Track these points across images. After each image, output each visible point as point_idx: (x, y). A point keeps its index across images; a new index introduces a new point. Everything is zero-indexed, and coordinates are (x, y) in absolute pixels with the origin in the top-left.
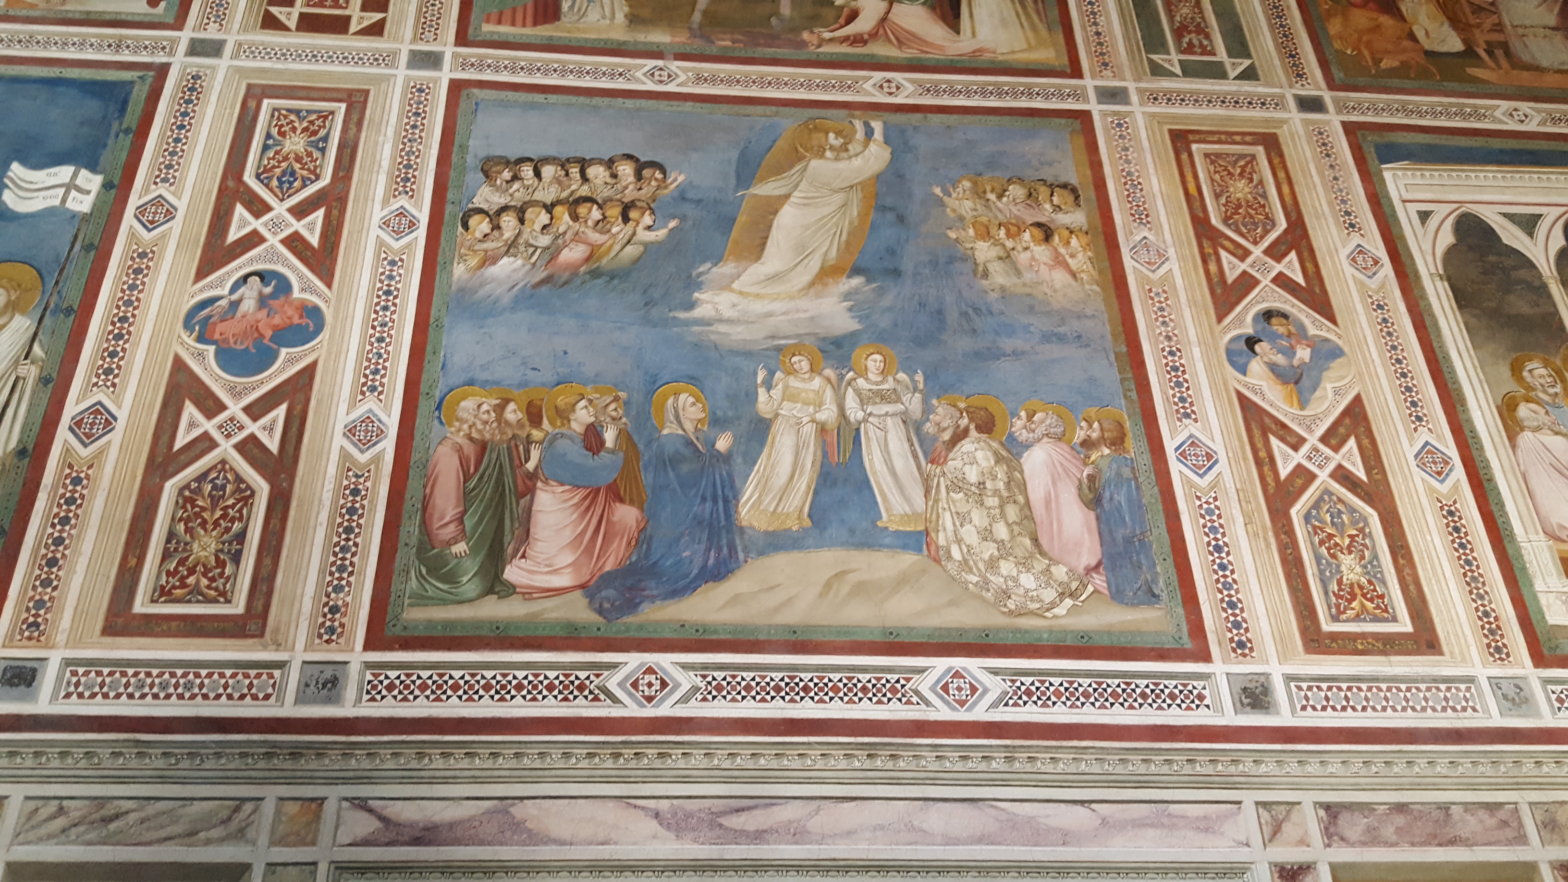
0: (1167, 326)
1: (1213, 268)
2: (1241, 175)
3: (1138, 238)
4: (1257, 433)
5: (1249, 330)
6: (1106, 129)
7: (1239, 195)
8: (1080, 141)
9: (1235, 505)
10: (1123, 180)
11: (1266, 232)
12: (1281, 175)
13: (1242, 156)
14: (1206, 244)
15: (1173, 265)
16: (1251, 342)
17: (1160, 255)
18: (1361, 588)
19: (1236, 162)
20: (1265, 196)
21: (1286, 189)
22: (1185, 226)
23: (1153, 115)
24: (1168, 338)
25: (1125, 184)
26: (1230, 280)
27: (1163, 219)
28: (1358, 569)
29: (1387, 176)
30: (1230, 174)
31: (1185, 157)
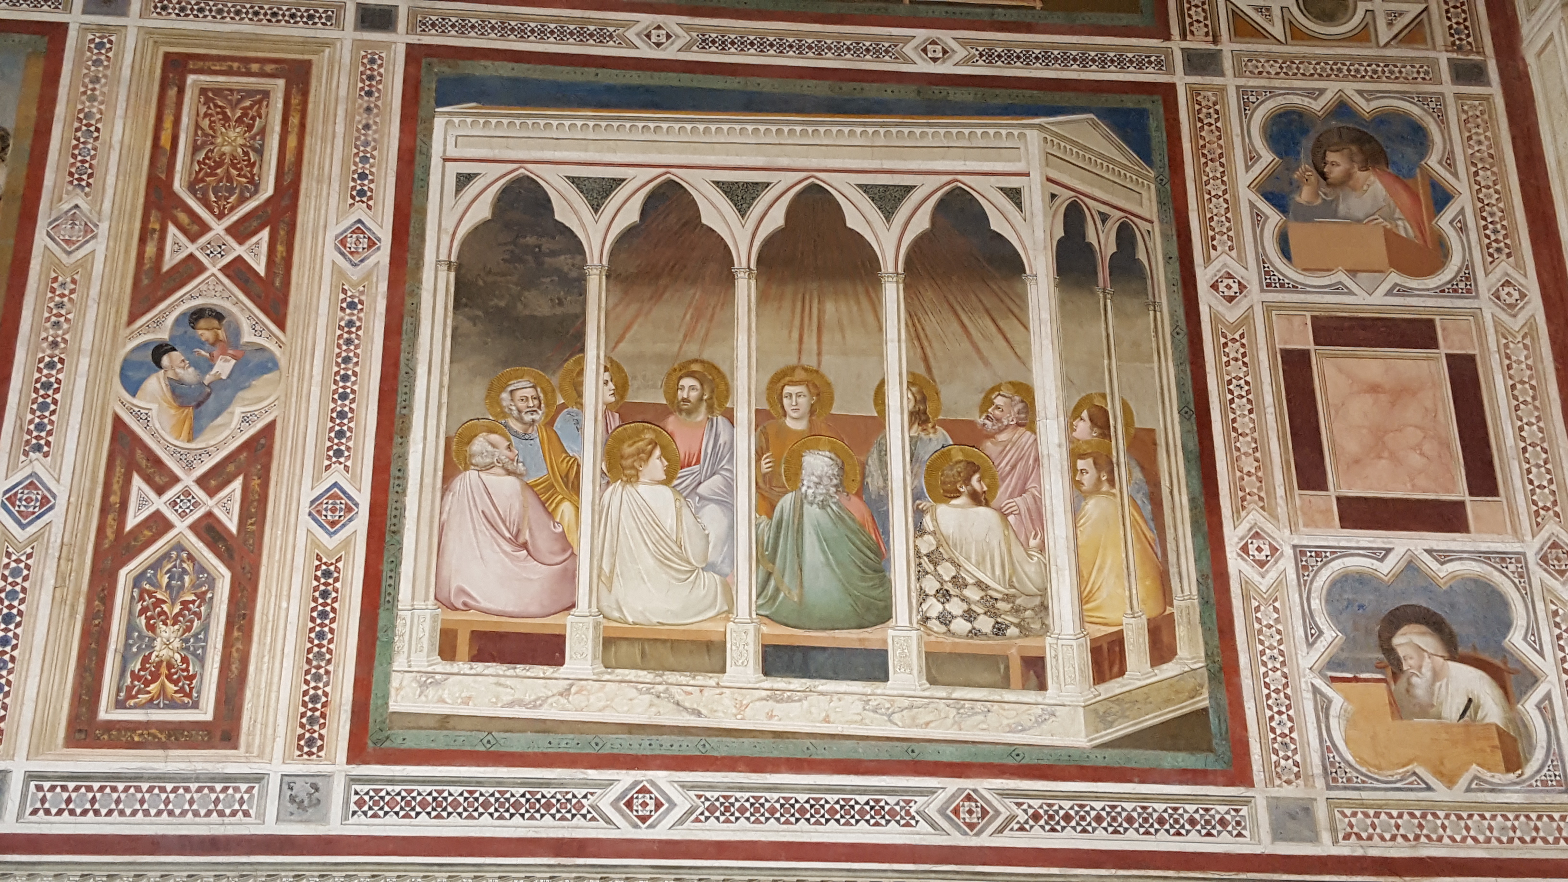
0: (59, 328)
1: (151, 249)
2: (239, 121)
3: (66, 207)
4: (119, 470)
5: (164, 335)
6: (79, 52)
7: (226, 149)
8: (37, 68)
9: (52, 564)
10: (76, 125)
11: (242, 200)
12: (294, 120)
13: (249, 93)
14: (154, 215)
15: (99, 247)
16: (160, 351)
17: (87, 230)
18: (170, 666)
19: (239, 101)
20: (260, 152)
21: (292, 142)
22: (136, 192)
23: (150, 32)
24: (55, 344)
25: (78, 130)
26: (166, 268)
27: (111, 180)
28: (177, 644)
29: (439, 123)
30: (226, 118)
31: (172, 92)
